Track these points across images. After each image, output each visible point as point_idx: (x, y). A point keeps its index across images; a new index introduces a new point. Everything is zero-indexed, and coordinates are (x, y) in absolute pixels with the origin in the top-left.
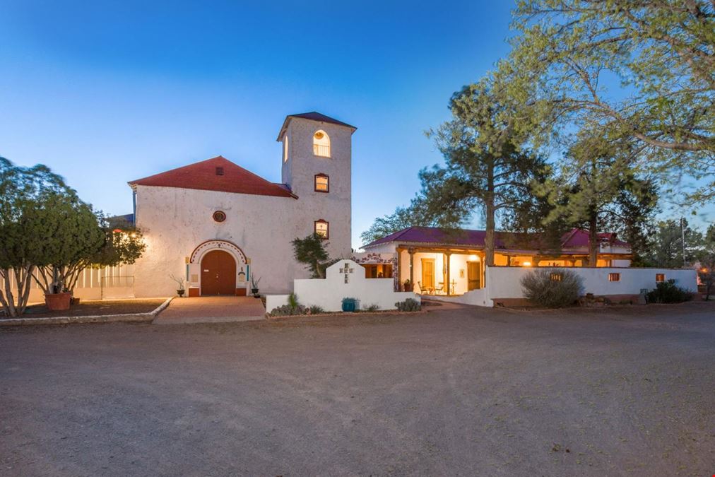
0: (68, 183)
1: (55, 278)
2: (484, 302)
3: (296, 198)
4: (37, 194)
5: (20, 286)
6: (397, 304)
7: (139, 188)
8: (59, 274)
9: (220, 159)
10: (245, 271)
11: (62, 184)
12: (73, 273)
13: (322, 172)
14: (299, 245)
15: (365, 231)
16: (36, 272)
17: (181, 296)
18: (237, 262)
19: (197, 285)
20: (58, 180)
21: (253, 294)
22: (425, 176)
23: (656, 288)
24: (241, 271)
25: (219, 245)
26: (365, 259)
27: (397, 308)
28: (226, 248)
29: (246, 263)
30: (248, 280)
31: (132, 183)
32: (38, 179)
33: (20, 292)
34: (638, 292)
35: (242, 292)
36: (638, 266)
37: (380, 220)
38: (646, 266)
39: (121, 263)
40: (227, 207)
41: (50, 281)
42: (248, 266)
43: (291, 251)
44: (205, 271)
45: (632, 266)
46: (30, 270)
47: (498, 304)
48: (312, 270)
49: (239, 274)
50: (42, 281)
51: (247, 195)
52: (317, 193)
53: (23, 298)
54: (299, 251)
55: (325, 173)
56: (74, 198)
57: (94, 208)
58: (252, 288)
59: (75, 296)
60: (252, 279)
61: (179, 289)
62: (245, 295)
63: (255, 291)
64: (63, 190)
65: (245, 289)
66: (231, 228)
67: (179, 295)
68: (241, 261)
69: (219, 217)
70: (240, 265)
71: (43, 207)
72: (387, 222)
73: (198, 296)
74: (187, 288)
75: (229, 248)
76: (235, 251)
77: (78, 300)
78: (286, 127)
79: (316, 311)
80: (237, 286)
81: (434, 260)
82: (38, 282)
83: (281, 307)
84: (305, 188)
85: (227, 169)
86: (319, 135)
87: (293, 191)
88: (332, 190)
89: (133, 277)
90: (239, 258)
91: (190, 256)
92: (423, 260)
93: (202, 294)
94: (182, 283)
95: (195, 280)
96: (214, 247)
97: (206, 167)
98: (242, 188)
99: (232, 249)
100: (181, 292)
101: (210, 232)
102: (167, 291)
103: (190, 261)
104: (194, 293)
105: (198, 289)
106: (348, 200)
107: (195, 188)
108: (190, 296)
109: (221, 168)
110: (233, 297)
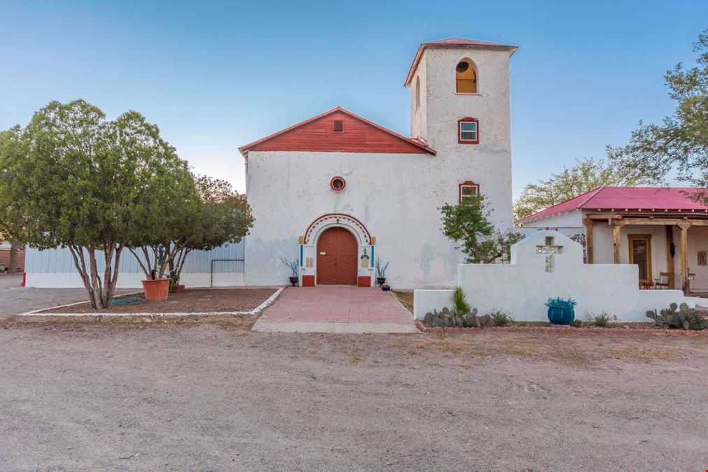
3: (433, 154)
7: (251, 154)
9: (339, 112)
10: (369, 254)
13: (468, 116)
14: (448, 214)
16: (126, 251)
17: (294, 285)
18: (359, 242)
19: (312, 271)
21: (378, 285)
24: (363, 254)
25: (338, 220)
28: (344, 223)
29: (370, 244)
30: (372, 266)
31: (245, 150)
35: (365, 282)
37: (532, 187)
39: (228, 242)
40: (346, 171)
42: (373, 247)
44: (322, 253)
49: (362, 258)
51: (371, 154)
52: (462, 145)
54: (447, 222)
55: (473, 117)
58: (378, 277)
60: (378, 265)
61: (292, 276)
62: (369, 286)
63: (381, 281)
65: (369, 278)
66: (351, 204)
67: (291, 284)
68: (364, 239)
69: (338, 184)
70: (363, 245)
72: (542, 190)
73: (313, 285)
74: (300, 275)
75: (350, 223)
76: (357, 228)
77: (183, 286)
78: (418, 62)
79: (500, 322)
80: (360, 274)
81: (649, 236)
82: (142, 265)
83: (439, 310)
84: (446, 140)
85: (347, 122)
86: (463, 66)
87: (430, 145)
88: (483, 139)
89: (243, 260)
90: (362, 235)
91: (304, 235)
92: (629, 236)
93: (318, 283)
94: (295, 270)
95: (310, 265)
96: (331, 222)
97: (321, 122)
98: (366, 146)
99: (354, 225)
100: (294, 281)
101: (326, 204)
102: (279, 279)
103: (304, 241)
104: (308, 281)
105: (314, 276)
106: (507, 152)
107: (311, 150)
108: (304, 285)
109: (340, 122)
110: (356, 288)
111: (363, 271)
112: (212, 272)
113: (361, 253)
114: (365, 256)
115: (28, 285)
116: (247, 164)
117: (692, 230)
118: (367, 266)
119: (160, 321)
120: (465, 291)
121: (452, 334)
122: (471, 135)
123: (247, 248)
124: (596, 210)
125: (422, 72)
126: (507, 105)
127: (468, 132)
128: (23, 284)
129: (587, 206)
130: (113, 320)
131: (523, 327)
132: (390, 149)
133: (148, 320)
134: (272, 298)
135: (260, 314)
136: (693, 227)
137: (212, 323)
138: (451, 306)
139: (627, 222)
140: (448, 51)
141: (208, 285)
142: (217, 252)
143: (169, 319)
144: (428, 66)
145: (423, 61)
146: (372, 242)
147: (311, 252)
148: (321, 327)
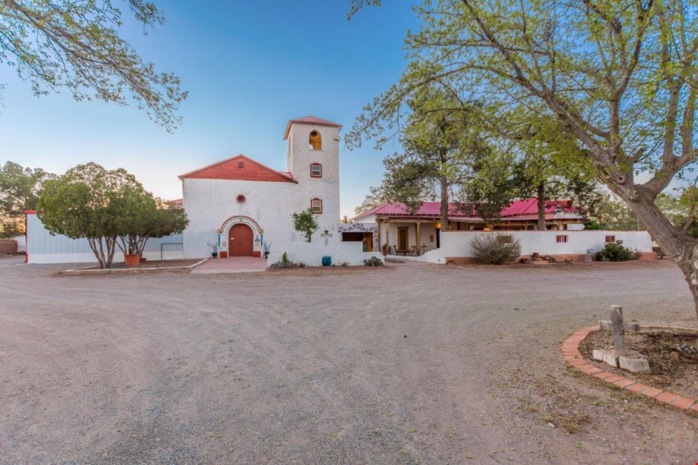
0: (137, 179)
1: (131, 244)
2: (439, 260)
3: (297, 183)
4: (118, 188)
5: (109, 248)
6: (365, 261)
7: (186, 180)
8: (133, 241)
9: (241, 157)
10: (260, 238)
11: (133, 180)
12: (142, 240)
13: (316, 162)
15: (357, 206)
16: (118, 239)
17: (215, 257)
18: (254, 232)
19: (226, 249)
20: (131, 178)
21: (265, 256)
22: (388, 162)
23: (604, 248)
24: (257, 238)
25: (241, 219)
26: (351, 228)
27: (364, 264)
28: (245, 221)
30: (262, 245)
31: (182, 178)
32: (119, 178)
33: (109, 252)
34: (585, 253)
35: (257, 255)
36: (590, 229)
38: (596, 228)
39: (173, 233)
40: (246, 191)
41: (127, 245)
42: (262, 235)
43: (291, 223)
44: (232, 239)
45: (586, 229)
46: (114, 239)
47: (450, 261)
48: (306, 237)
49: (255, 241)
50: (123, 247)
51: (260, 182)
52: (313, 178)
53: (111, 257)
54: (296, 222)
55: (319, 163)
56: (142, 190)
57: (154, 195)
58: (265, 251)
59: (143, 257)
60: (265, 245)
61: (213, 252)
62: (259, 256)
63: (266, 254)
64: (134, 185)
65: (260, 252)
66: (248, 211)
67: (213, 256)
68: (256, 230)
69: (241, 199)
70: (256, 234)
71: (122, 196)
73: (226, 257)
74: (219, 251)
75: (248, 221)
76: (253, 224)
77: (145, 259)
78: (290, 129)
79: (302, 266)
80: (254, 250)
81: (407, 228)
82: (120, 247)
83: (277, 262)
84: (304, 175)
85: (246, 163)
86: (314, 133)
87: (295, 178)
88: (324, 176)
89: (182, 244)
90: (255, 228)
91: (220, 228)
92: (398, 228)
93: (230, 255)
94: (215, 248)
95: (224, 245)
96: (237, 221)
97: (231, 162)
98: (257, 177)
99: (250, 222)
100: (215, 255)
101: (234, 210)
102: (206, 254)
103: (220, 232)
104: (223, 255)
105: (226, 253)
106: (337, 183)
107: (224, 178)
108: (221, 257)
109: (242, 163)
110: (252, 258)
111: (256, 248)
112: (162, 251)
113: (255, 238)
114: (257, 240)
115: (29, 262)
116: (183, 185)
117: (422, 224)
118: (258, 246)
119: (142, 272)
120: (288, 254)
121: (278, 271)
122: (318, 173)
123: (184, 236)
124: (381, 214)
125: (291, 134)
126: (337, 157)
127: (316, 172)
128: (26, 261)
129: (377, 212)
130: (118, 272)
131: (312, 268)
132: (273, 180)
133: (136, 272)
134: (200, 262)
135: (193, 268)
136: (422, 223)
137: (170, 272)
138: (281, 260)
139: (392, 221)
140: (306, 125)
141: (159, 259)
142: (165, 239)
143: (146, 270)
144: (293, 133)
145: (291, 129)
146: (261, 232)
147: (225, 238)
148: (223, 271)
